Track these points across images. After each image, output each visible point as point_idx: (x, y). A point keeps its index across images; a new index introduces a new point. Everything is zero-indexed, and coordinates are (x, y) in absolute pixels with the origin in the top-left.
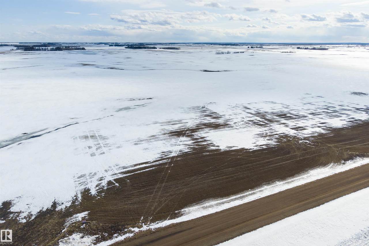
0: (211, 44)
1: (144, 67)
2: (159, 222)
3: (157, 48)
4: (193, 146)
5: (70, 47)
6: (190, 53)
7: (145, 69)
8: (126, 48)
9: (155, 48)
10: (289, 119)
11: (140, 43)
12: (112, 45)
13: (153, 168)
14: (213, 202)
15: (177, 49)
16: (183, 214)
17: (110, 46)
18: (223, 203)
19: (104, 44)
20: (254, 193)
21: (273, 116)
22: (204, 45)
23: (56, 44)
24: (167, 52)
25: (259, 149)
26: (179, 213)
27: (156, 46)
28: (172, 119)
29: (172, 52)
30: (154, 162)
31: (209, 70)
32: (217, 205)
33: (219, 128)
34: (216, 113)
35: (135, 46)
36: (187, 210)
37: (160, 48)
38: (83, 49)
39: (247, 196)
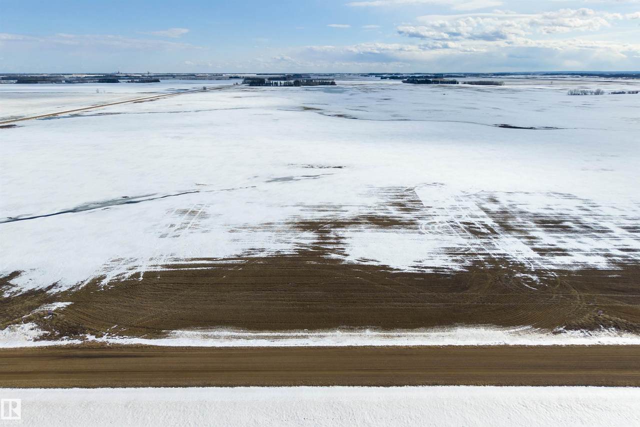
0: (582, 75)
1: (394, 116)
2: (127, 337)
3: (458, 83)
4: (305, 248)
5: (314, 81)
6: (514, 91)
7: (396, 118)
8: (404, 82)
9: (454, 82)
10: (558, 231)
11: (435, 74)
12: (385, 78)
13: (208, 268)
14: (226, 333)
15: (497, 84)
16: (169, 336)
17: (382, 79)
18: (239, 338)
19: (374, 76)
20: (304, 337)
21: (527, 222)
22: (565, 76)
23: (303, 76)
24: (469, 91)
25: (414, 272)
26: (165, 333)
27: (457, 79)
28: (329, 203)
29: (479, 90)
30: (224, 259)
31: (513, 126)
32: (228, 338)
33: (389, 227)
34: (420, 201)
35: (419, 80)
36: (179, 332)
37: (465, 83)
38: (333, 84)
39: (288, 337)
